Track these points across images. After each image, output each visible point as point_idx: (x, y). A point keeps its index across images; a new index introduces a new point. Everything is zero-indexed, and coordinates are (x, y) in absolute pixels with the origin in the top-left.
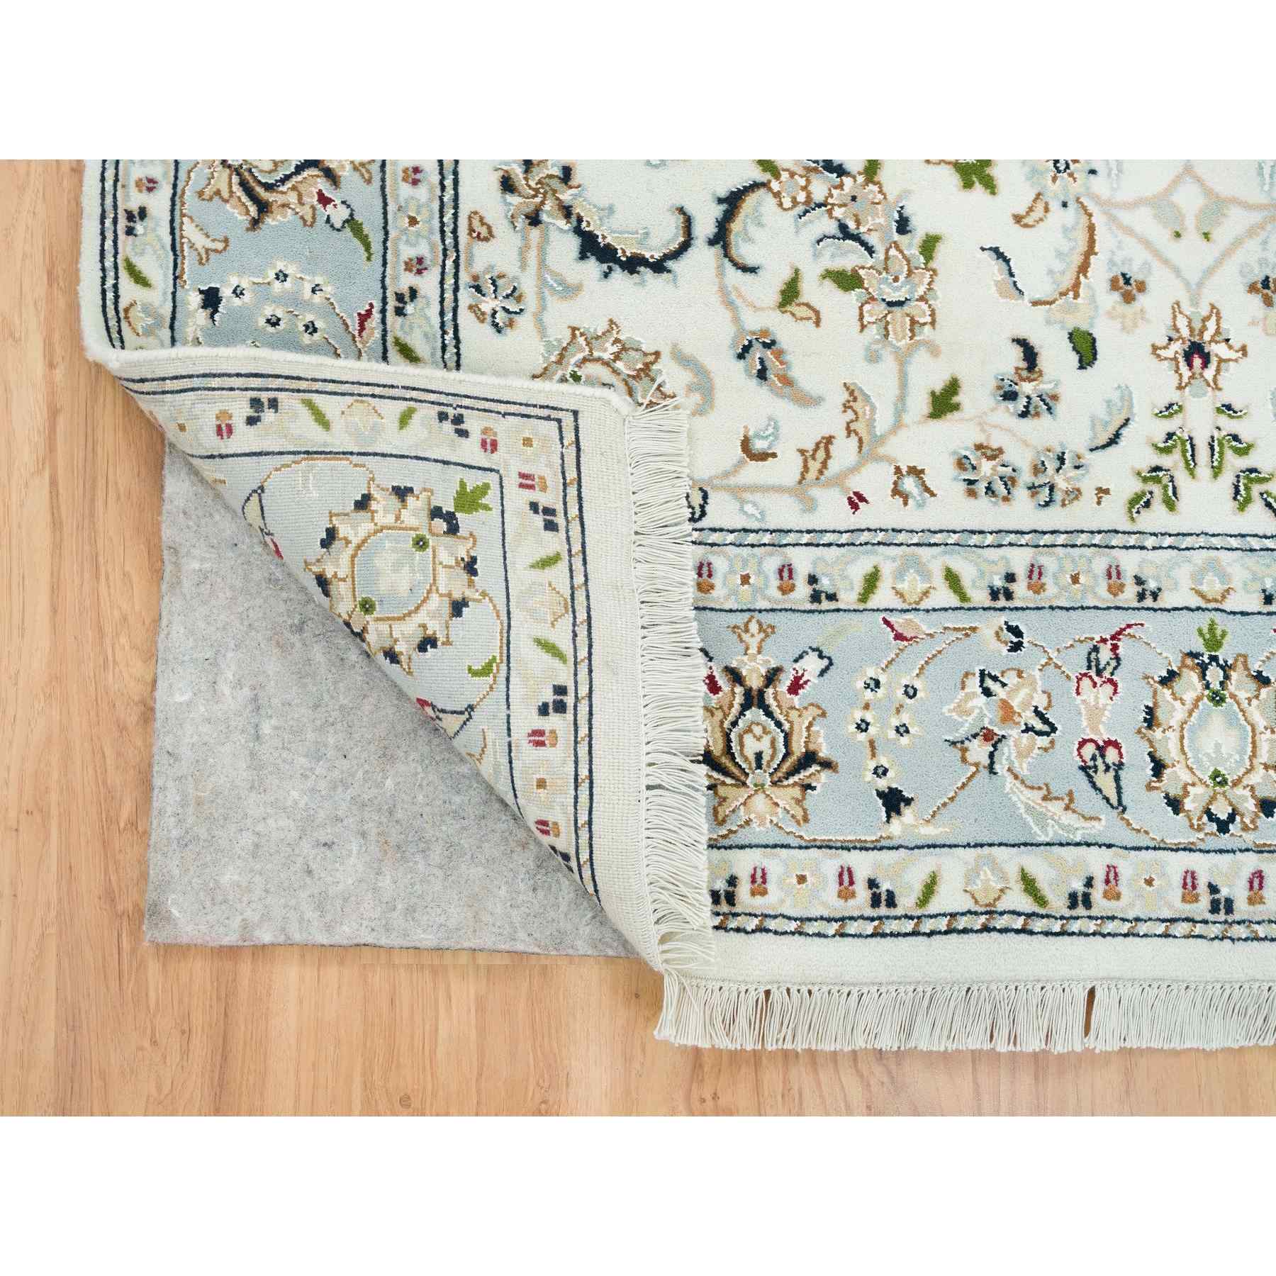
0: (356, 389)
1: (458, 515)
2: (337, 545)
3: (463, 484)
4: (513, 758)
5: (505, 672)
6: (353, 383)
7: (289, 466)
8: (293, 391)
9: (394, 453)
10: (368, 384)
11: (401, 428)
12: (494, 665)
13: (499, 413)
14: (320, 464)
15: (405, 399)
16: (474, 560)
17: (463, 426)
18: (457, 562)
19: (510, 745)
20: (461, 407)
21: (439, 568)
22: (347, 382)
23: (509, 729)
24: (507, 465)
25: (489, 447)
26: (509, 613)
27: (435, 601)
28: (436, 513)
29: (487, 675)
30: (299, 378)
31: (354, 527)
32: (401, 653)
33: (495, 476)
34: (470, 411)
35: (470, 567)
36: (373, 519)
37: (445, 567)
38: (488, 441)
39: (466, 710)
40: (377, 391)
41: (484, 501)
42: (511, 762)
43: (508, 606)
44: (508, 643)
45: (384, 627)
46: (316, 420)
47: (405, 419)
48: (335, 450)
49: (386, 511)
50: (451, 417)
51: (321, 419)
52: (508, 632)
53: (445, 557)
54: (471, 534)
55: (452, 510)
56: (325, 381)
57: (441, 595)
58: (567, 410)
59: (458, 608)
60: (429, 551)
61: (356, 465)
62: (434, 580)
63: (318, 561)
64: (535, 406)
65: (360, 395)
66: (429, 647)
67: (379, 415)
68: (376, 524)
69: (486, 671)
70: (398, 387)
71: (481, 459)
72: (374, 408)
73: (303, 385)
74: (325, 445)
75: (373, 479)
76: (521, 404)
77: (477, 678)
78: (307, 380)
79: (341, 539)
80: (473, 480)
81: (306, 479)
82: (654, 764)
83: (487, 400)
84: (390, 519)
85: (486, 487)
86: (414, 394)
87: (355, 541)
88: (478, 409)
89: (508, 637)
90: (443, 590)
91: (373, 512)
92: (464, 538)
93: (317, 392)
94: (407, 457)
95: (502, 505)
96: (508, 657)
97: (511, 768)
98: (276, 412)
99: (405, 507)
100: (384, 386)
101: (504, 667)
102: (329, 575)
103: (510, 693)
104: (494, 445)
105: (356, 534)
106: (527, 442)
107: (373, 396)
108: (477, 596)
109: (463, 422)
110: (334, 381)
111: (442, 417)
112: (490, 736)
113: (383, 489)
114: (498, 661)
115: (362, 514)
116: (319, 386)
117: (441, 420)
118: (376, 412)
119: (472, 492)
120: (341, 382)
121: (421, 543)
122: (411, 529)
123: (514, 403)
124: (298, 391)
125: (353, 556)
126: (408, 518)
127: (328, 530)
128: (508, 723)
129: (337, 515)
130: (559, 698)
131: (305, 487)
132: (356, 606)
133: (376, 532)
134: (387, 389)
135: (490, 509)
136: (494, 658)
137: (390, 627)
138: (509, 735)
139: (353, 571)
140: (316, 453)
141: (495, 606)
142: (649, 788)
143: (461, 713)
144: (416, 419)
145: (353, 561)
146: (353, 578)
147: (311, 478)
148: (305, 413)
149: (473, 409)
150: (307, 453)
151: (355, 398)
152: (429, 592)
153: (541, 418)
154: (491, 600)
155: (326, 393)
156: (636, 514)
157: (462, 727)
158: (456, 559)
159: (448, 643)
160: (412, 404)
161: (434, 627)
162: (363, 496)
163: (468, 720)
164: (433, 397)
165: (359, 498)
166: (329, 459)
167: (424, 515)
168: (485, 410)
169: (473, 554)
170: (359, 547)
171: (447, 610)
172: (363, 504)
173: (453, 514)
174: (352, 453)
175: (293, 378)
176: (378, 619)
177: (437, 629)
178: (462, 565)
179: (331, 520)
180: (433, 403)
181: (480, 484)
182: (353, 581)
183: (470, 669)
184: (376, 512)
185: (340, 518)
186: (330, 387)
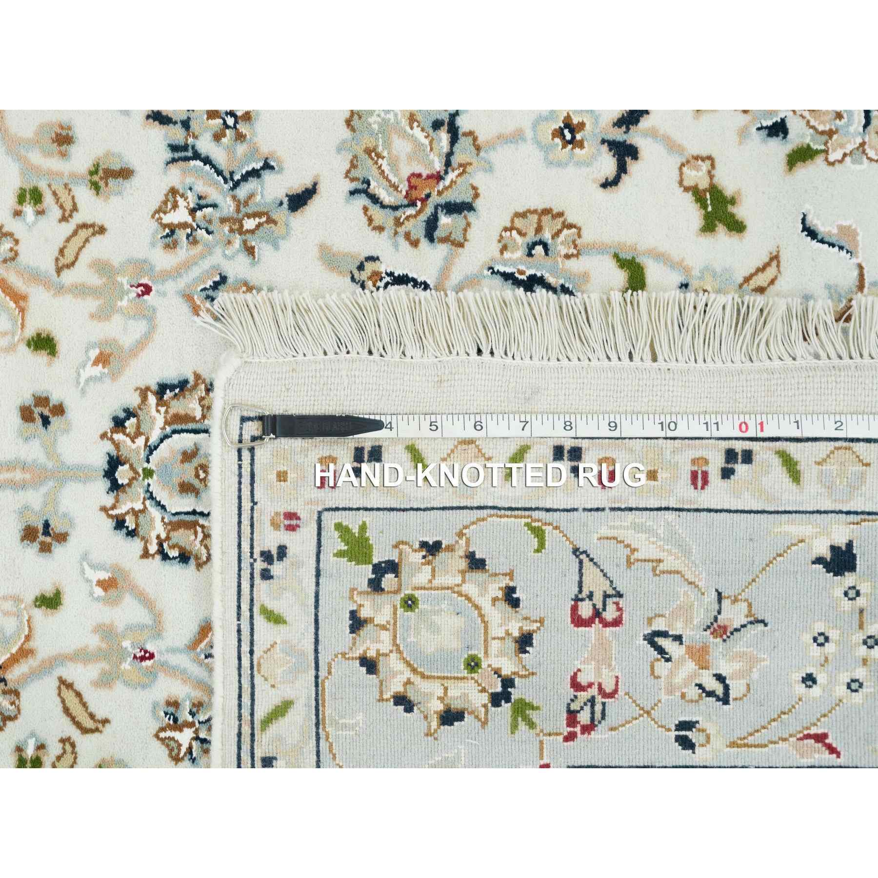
0: (246, 671)
1: (375, 560)
2: (411, 695)
3: (340, 554)
4: (626, 505)
5: (540, 513)
6: (240, 675)
7: (331, 745)
8: (253, 741)
9: (313, 630)
10: (239, 659)
11: (285, 622)
12: (533, 524)
13: (252, 509)
14: (328, 711)
15: (252, 617)
16: (424, 545)
17: (274, 552)
18: (429, 563)
19: (613, 509)
20: (252, 553)
21: (436, 582)
22: (240, 682)
23: (598, 509)
24: (310, 502)
25: (294, 522)
26: (480, 508)
27: (470, 589)
28: (375, 585)
29: (543, 532)
30: (239, 735)
31: (394, 674)
32: (521, 628)
33: (326, 516)
34: (255, 544)
35: (432, 549)
36: (386, 655)
37: (433, 576)
38: (287, 522)
39: (577, 556)
40: (245, 648)
41: (356, 531)
42: (631, 509)
43: (471, 508)
44: (510, 509)
45: (495, 646)
46: (283, 715)
47: (275, 618)
48: (314, 696)
49: (378, 641)
50: (265, 565)
51: (281, 710)
52: (500, 509)
53: (423, 576)
54: (396, 546)
55: (370, 567)
56: (240, 706)
57: (464, 581)
58: (241, 429)
59: (476, 564)
60: (417, 593)
61: (330, 673)
62: (448, 588)
63: (426, 717)
64: (240, 467)
65: (252, 668)
66: (515, 596)
67: (272, 646)
68: (391, 651)
69: (539, 533)
70: (239, 625)
71: (308, 531)
72: (265, 652)
73: (246, 730)
74: (307, 705)
75: (344, 654)
76: (240, 483)
77: (547, 543)
78: (240, 726)
79: (406, 689)
80: (333, 542)
81: (345, 727)
82: (630, 353)
83: (240, 523)
84: (386, 636)
85: (339, 526)
86: (245, 607)
87: (407, 674)
88: (252, 533)
89: (505, 509)
90: (458, 579)
91: (379, 654)
92: (401, 554)
93: (252, 714)
94: (316, 615)
95: (358, 509)
96: (525, 509)
97: (637, 509)
98: (276, 759)
99: (371, 620)
100: (240, 640)
101: (536, 514)
102: (440, 707)
103: (561, 508)
104: (290, 516)
105: (402, 673)
106: (282, 476)
107: (252, 652)
108: (463, 542)
109: (269, 552)
110: (240, 696)
111: (266, 575)
112: (604, 531)
113: (354, 644)
114: (529, 520)
115: (381, 666)
116: (246, 712)
117: (271, 577)
118: (269, 650)
119: (347, 544)
120: (240, 688)
121: (410, 603)
122: (395, 613)
123: (240, 490)
124: (253, 735)
125: (423, 676)
126: (383, 616)
127: (396, 703)
128: (591, 510)
129: (381, 693)
130: (566, 455)
131: (352, 727)
132: (472, 678)
133: (399, 651)
134: (243, 638)
135: (364, 524)
136: (527, 524)
137: (494, 639)
138: (603, 509)
139: (438, 678)
140: (317, 715)
141: (473, 523)
142: (655, 359)
143: (581, 562)
144: (273, 605)
145: (428, 677)
146: (444, 678)
147: (344, 721)
148: (274, 728)
149: (252, 540)
150: (317, 725)
151: (255, 673)
152: (460, 594)
153: (252, 460)
154: (466, 527)
155: (253, 704)
156: (348, 352)
157: (595, 564)
158: (423, 564)
159: (511, 575)
160: (256, 610)
161: (495, 589)
162: (362, 665)
163: (588, 556)
164: (246, 586)
165: (364, 669)
166: (324, 701)
167: (379, 598)
168: (252, 526)
169: (417, 546)
170: (414, 671)
171: (478, 576)
172: (370, 665)
173: (375, 566)
174: (317, 677)
175: (239, 742)
176: (486, 652)
177: (497, 586)
178: (430, 557)
179: (387, 700)
180: (252, 586)
181: (336, 534)
182: (447, 678)
183: (538, 551)
184: (378, 651)
185: (384, 689)
186: (246, 700)
